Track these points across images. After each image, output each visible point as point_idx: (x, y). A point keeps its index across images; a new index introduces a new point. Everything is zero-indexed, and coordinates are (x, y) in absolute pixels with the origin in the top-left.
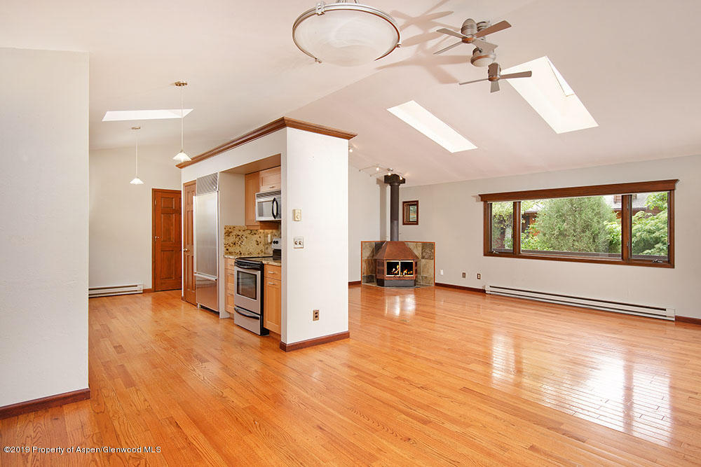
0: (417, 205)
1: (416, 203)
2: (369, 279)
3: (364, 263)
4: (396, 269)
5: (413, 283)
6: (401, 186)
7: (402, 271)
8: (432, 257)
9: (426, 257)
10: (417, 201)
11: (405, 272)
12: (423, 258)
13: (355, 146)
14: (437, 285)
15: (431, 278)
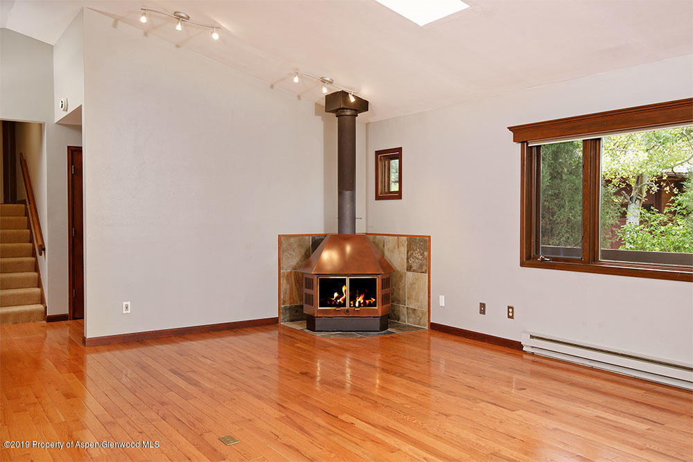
0: (399, 157)
1: (396, 153)
2: (295, 312)
3: (284, 281)
4: (341, 294)
5: (377, 323)
6: (361, 117)
7: (353, 298)
8: (425, 268)
9: (415, 267)
10: (400, 149)
11: (360, 299)
12: (409, 268)
13: (224, 25)
14: (436, 328)
15: (423, 314)
